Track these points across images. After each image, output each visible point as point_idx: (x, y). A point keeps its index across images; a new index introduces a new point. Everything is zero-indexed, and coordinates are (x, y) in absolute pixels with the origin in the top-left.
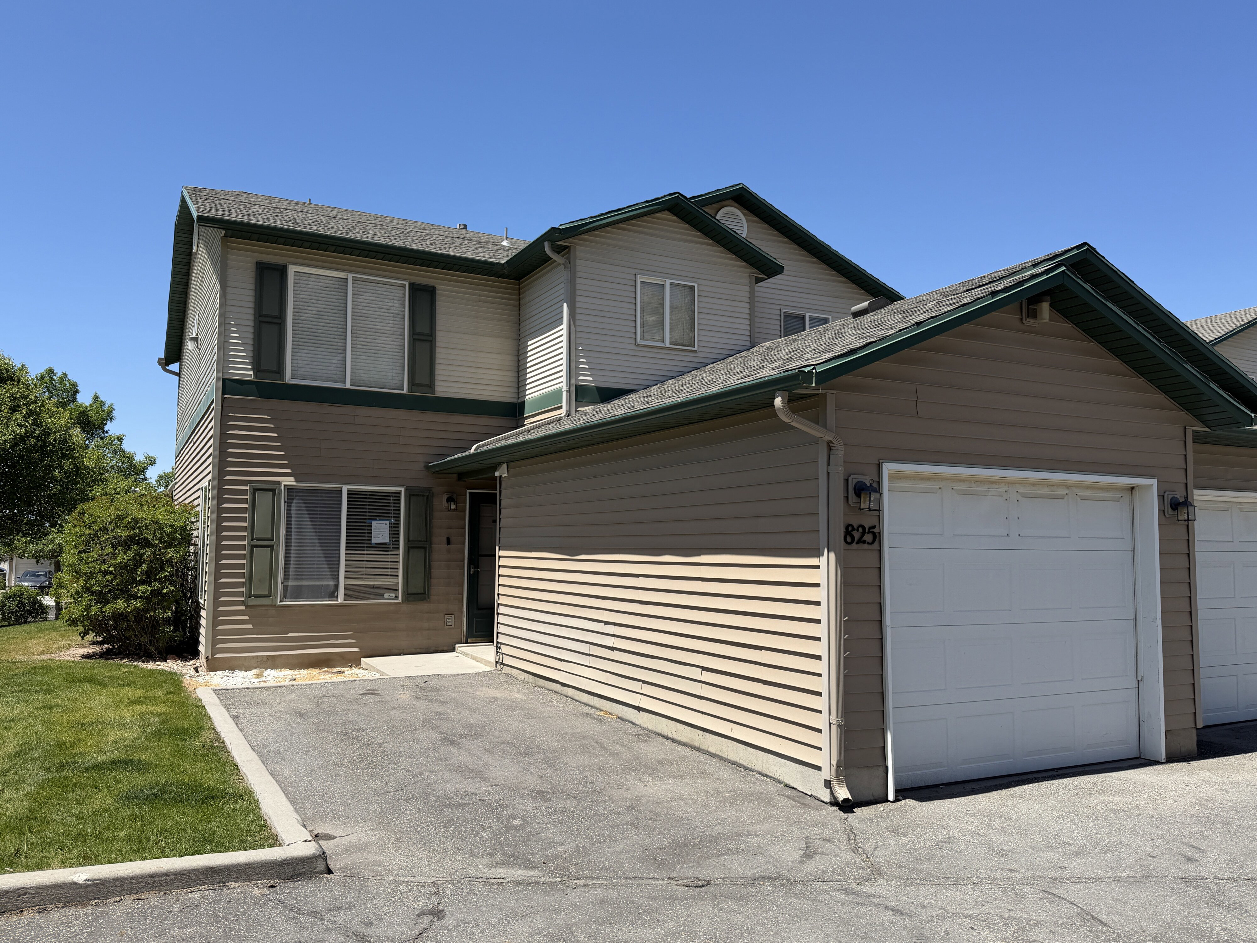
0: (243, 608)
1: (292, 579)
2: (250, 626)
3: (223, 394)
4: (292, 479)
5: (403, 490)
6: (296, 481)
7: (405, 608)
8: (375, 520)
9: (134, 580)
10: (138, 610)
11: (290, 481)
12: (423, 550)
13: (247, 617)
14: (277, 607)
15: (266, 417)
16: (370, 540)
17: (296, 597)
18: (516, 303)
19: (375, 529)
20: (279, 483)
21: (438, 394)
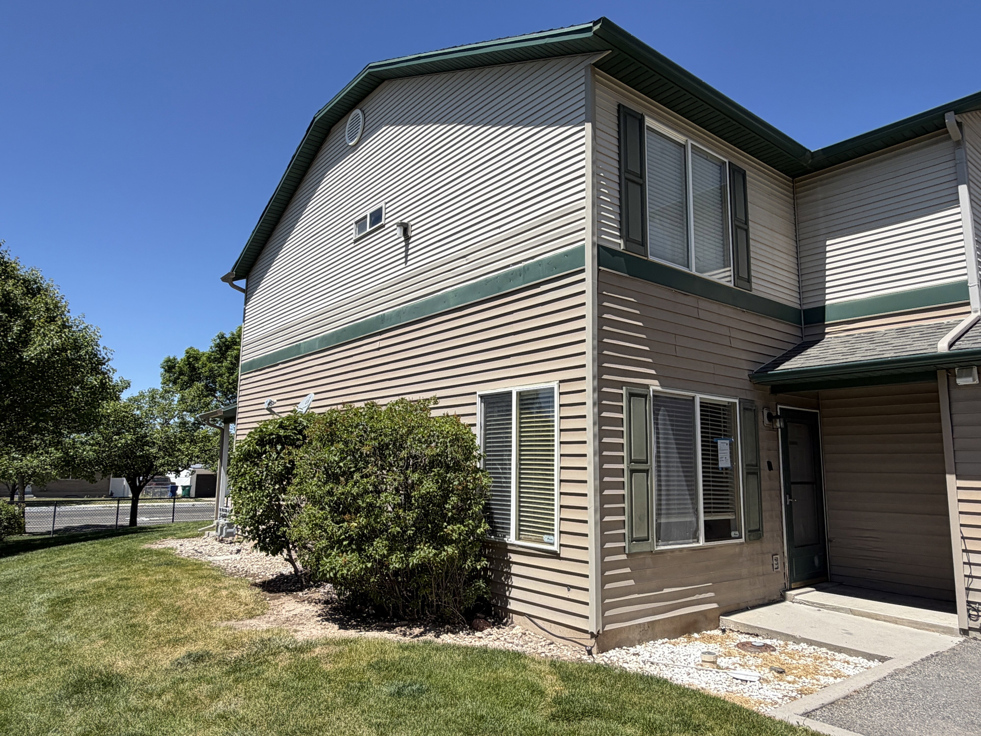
0: (624, 557)
1: (664, 514)
2: (631, 582)
3: (599, 265)
4: (656, 382)
5: (737, 401)
6: (662, 386)
7: (746, 550)
8: (721, 439)
9: (444, 516)
10: (451, 558)
11: (655, 386)
12: (755, 476)
13: (628, 570)
14: (654, 554)
15: (633, 300)
16: (717, 464)
17: (667, 540)
18: (792, 201)
19: (721, 450)
20: (647, 387)
21: (754, 293)
